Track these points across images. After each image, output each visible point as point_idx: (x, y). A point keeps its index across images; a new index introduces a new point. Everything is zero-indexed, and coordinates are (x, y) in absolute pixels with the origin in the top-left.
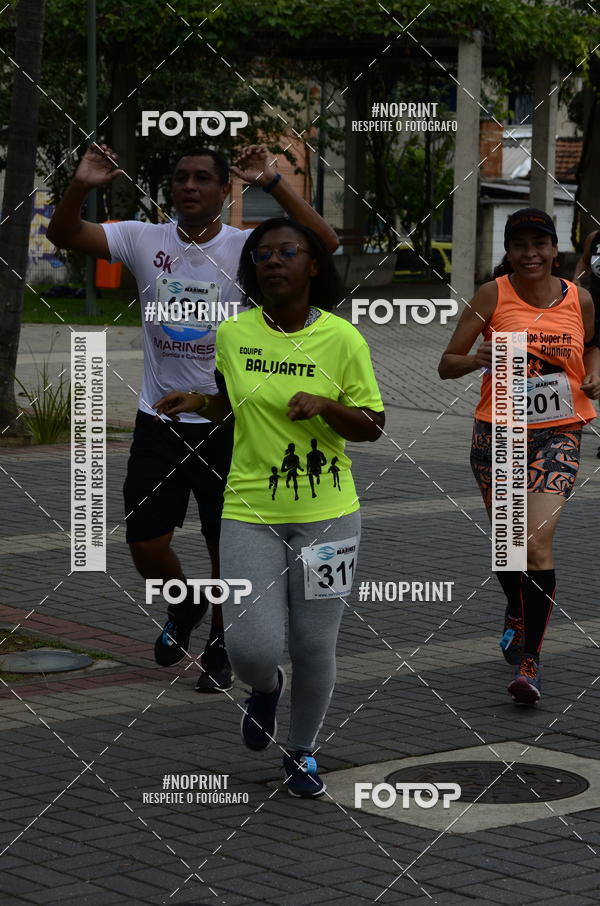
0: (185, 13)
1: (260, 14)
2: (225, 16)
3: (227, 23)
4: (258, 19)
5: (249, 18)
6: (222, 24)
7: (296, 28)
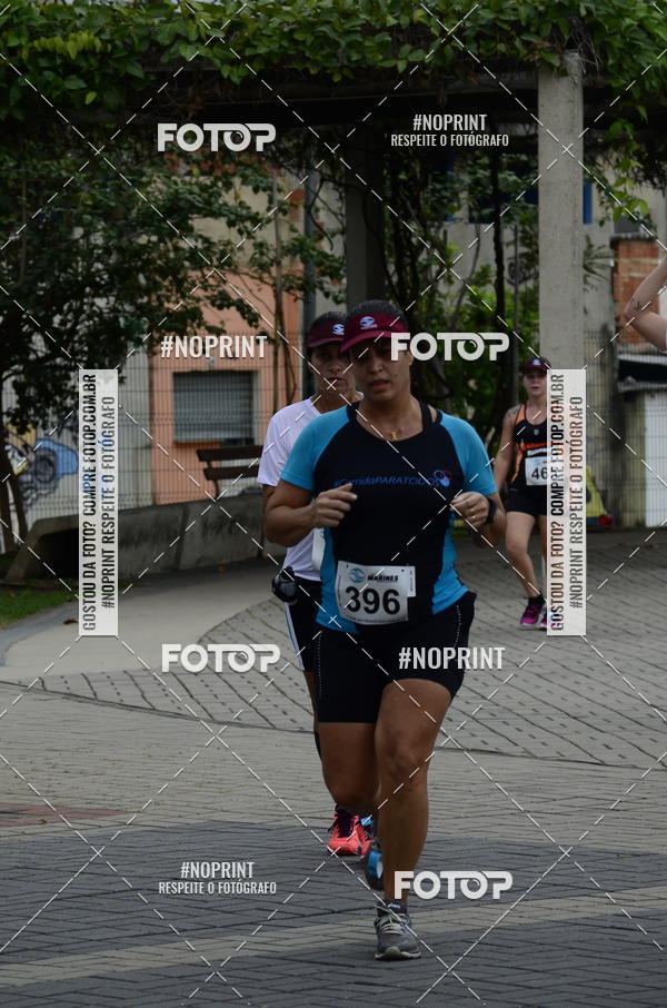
0: (24, 41)
1: (163, 39)
2: (98, 43)
3: (104, 57)
4: (162, 49)
5: (144, 47)
6: (93, 61)
7: (233, 63)
